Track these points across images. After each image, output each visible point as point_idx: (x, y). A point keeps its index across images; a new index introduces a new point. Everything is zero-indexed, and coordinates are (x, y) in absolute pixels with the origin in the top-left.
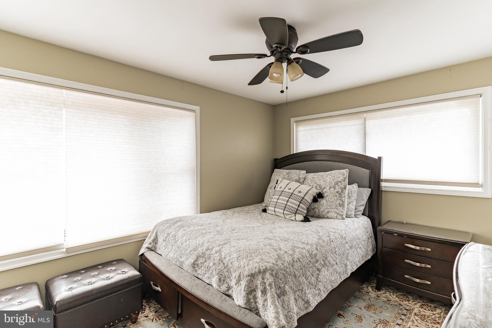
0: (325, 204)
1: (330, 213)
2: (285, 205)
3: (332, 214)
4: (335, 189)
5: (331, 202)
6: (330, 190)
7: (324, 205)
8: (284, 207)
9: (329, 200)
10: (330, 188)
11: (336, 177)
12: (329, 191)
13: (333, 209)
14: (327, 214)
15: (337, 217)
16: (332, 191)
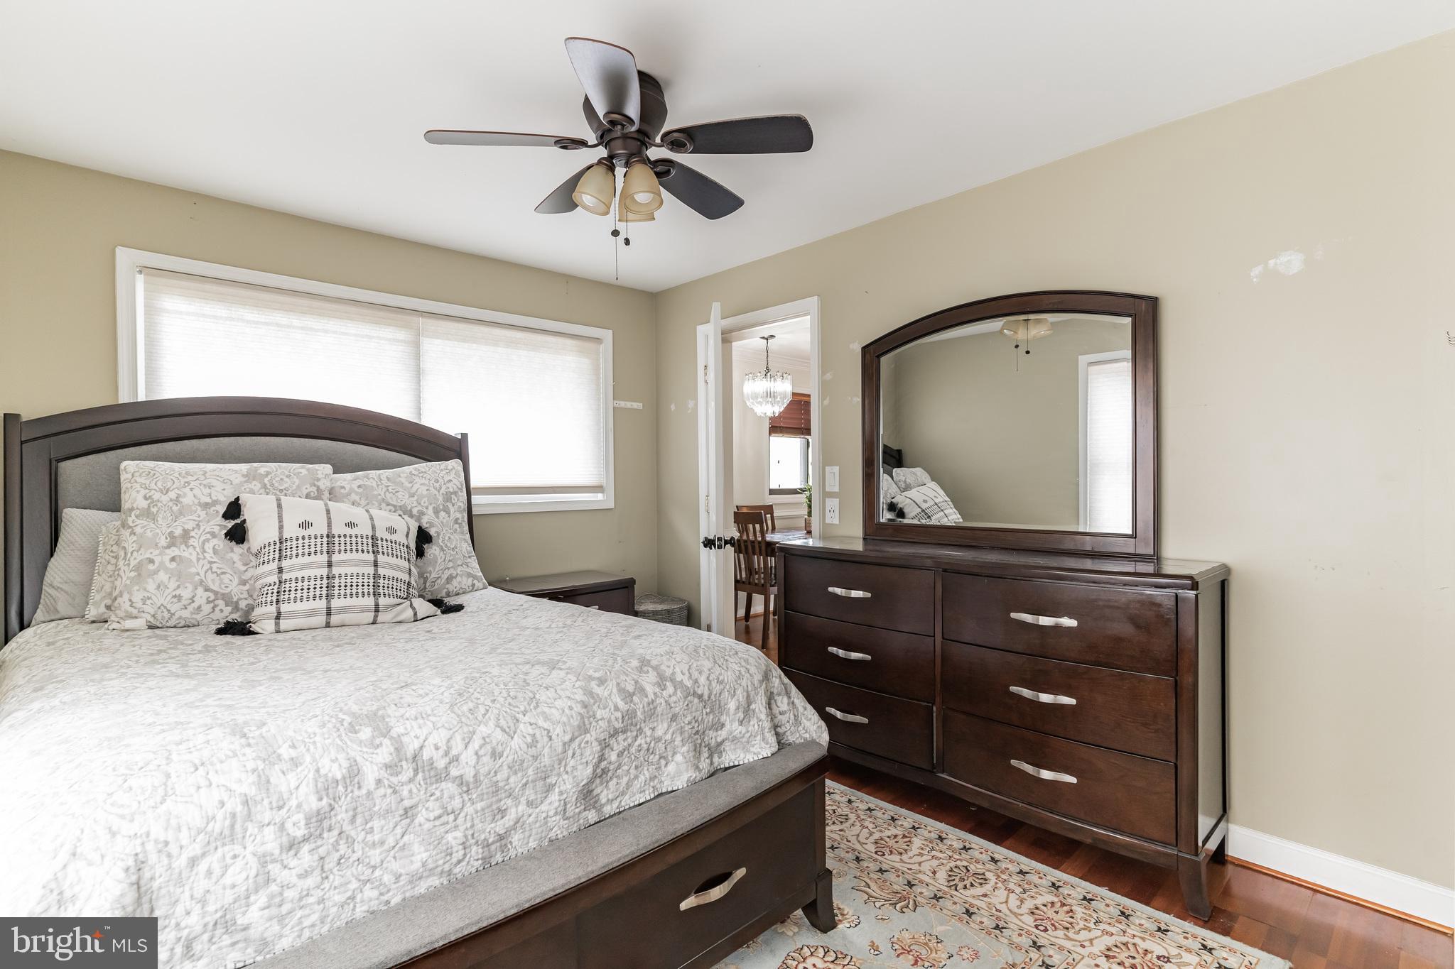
0: (441, 558)
1: (454, 580)
2: (372, 578)
3: (460, 582)
4: (448, 513)
5: (453, 549)
6: (438, 517)
7: (436, 562)
8: (371, 587)
9: (446, 546)
10: (436, 512)
11: (441, 481)
12: (436, 520)
13: (460, 569)
14: (447, 586)
15: (473, 585)
16: (445, 521)
